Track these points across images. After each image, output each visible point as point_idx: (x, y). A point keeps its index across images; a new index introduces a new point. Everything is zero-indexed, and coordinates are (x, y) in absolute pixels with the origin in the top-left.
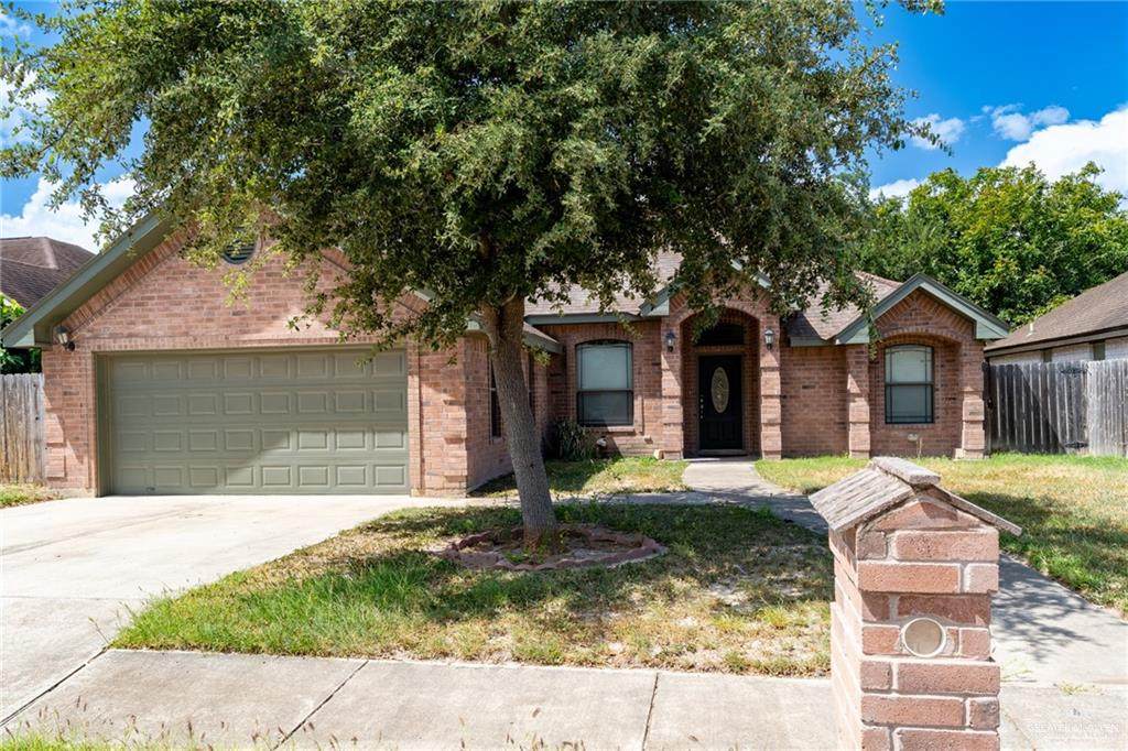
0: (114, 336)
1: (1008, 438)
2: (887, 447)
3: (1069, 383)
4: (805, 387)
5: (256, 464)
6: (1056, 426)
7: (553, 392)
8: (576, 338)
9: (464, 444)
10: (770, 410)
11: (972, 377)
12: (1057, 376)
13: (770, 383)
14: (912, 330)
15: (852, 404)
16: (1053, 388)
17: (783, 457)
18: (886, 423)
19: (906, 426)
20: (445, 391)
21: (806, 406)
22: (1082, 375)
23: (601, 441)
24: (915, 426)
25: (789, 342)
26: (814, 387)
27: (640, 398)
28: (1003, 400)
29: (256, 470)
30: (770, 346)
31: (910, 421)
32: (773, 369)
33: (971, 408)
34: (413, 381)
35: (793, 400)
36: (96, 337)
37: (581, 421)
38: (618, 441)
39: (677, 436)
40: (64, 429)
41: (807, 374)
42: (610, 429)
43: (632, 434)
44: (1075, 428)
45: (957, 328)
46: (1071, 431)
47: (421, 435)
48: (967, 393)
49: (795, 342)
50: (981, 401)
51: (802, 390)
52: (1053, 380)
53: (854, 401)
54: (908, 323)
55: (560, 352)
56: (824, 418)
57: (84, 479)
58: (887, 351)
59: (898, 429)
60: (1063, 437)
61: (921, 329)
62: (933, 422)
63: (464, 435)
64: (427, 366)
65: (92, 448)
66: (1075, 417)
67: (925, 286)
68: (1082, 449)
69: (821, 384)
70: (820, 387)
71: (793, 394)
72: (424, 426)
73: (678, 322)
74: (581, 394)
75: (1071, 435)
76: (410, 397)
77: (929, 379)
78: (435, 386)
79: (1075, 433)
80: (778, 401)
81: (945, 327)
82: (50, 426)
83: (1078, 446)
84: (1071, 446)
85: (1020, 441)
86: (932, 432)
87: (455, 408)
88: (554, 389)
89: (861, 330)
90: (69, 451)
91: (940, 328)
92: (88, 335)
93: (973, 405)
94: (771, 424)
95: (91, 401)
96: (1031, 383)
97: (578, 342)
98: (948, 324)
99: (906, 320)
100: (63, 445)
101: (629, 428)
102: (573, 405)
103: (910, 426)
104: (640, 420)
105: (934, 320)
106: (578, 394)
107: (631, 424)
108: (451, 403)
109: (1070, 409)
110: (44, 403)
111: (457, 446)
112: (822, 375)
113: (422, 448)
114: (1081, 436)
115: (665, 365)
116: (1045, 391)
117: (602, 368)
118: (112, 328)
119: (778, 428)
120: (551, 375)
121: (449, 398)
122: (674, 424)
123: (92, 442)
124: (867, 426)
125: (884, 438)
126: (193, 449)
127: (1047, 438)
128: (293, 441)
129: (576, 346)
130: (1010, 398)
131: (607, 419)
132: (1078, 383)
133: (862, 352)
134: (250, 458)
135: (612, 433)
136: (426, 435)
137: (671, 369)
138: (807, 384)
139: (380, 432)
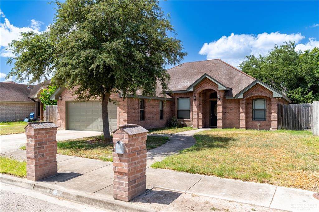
0: (68, 98)
1: (286, 125)
2: (252, 127)
3: (305, 110)
4: (231, 110)
5: (92, 124)
6: (301, 122)
7: (172, 110)
8: (177, 97)
9: (127, 122)
10: (219, 116)
11: (274, 108)
12: (302, 108)
13: (220, 109)
14: (257, 95)
15: (240, 115)
16: (301, 111)
17: (222, 128)
18: (253, 120)
19: (258, 121)
20: (123, 110)
21: (231, 115)
22: (309, 108)
23: (182, 123)
24: (260, 121)
25: (225, 98)
26: (233, 110)
27: (192, 112)
28: (285, 115)
29: (92, 126)
30: (219, 99)
31: (259, 120)
32: (220, 105)
33: (274, 117)
34: (118, 108)
35: (228, 113)
36: (65, 98)
37: (178, 118)
38: (187, 123)
39: (196, 122)
40: (60, 116)
41: (231, 106)
42: (185, 120)
43: (190, 121)
44: (307, 123)
45: (270, 94)
46: (306, 124)
47: (119, 120)
48: (273, 112)
49: (227, 98)
50: (277, 115)
51: (230, 111)
52: (300, 109)
53: (241, 114)
54: (256, 93)
55: (173, 100)
56: (235, 118)
57: (63, 126)
58: (254, 100)
59: (255, 122)
60: (303, 126)
61: (260, 94)
62: (266, 120)
63: (127, 120)
64: (120, 104)
65: (65, 120)
66: (307, 120)
67: (259, 82)
68: (309, 129)
69: (235, 109)
70: (235, 110)
71: (228, 112)
72: (120, 118)
73: (197, 93)
74: (178, 111)
75: (306, 125)
76: (117, 111)
77: (265, 108)
78: (122, 109)
79: (307, 125)
80: (221, 113)
81: (267, 94)
82: (58, 116)
83: (308, 128)
84: (305, 128)
85: (290, 126)
86: (265, 123)
87: (125, 114)
88: (172, 109)
89: (241, 95)
90: (61, 121)
91: (265, 94)
92: (64, 97)
93: (274, 115)
94: (220, 119)
95: (64, 111)
96: (294, 110)
97: (177, 98)
98: (268, 93)
99: (256, 92)
100: (60, 119)
101: (189, 120)
102: (176, 113)
103: (259, 121)
104: (192, 118)
105: (264, 92)
106: (178, 110)
107: (190, 119)
108: (125, 113)
109: (306, 118)
110: (57, 111)
111: (125, 122)
112: (235, 107)
113: (119, 122)
114: (309, 125)
115: (194, 104)
116: (298, 112)
117: (183, 104)
118: (68, 96)
119: (221, 121)
120: (171, 106)
121: (124, 111)
122: (196, 119)
123: (65, 119)
124: (244, 121)
125: (252, 124)
126: (82, 121)
127: (298, 126)
128: (98, 120)
129: (177, 99)
130: (287, 114)
131: (184, 117)
132: (308, 110)
133: (243, 101)
134: (91, 123)
135: (185, 121)
136: (120, 119)
137: (195, 105)
138: (231, 109)
139: (113, 118)
